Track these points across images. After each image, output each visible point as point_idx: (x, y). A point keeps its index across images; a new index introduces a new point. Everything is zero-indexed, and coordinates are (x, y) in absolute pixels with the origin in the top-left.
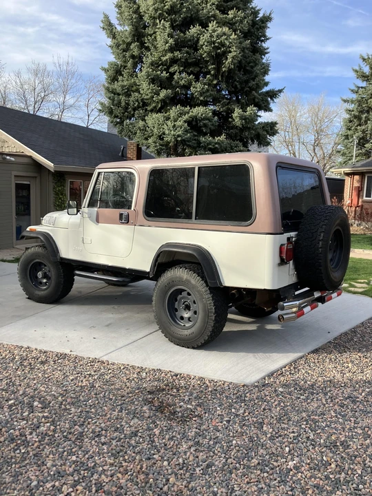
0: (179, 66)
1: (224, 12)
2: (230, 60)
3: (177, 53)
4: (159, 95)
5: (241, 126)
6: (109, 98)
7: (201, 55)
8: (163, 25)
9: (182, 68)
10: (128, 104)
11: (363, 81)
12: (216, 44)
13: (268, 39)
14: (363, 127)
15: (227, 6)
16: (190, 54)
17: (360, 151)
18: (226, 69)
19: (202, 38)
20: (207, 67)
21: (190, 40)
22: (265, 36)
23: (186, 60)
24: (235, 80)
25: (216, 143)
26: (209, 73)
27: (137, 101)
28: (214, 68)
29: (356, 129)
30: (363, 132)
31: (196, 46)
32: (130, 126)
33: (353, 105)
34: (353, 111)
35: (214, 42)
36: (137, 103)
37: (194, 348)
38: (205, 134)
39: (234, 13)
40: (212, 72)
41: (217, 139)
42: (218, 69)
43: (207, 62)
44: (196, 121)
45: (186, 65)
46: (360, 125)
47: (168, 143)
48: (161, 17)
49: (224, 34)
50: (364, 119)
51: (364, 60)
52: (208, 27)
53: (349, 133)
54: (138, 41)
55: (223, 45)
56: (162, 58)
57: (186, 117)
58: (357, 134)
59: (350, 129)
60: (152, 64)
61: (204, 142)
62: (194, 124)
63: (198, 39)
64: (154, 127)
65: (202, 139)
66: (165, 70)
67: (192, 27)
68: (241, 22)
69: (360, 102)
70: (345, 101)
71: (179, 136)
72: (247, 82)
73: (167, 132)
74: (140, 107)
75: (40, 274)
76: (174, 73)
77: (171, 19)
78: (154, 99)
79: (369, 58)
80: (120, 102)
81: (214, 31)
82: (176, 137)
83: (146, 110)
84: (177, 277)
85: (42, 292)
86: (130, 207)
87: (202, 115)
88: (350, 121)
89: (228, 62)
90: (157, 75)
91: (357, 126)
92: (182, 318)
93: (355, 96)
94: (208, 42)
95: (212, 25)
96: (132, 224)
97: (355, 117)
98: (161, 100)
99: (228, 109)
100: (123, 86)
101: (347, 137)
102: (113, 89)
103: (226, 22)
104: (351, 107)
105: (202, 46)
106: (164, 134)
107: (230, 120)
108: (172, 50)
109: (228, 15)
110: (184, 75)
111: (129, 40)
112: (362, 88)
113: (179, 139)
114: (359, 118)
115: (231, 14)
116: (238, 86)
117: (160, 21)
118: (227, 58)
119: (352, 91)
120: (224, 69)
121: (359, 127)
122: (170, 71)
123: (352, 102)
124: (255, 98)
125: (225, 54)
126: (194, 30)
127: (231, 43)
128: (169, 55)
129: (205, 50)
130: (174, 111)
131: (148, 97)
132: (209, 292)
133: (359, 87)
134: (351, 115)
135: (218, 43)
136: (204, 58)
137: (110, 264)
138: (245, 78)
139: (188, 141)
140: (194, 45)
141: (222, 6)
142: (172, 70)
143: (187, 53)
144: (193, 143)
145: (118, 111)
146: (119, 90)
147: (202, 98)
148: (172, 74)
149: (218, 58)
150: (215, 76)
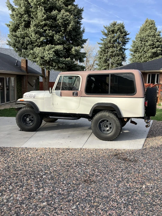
0: (48, 27)
1: (67, 6)
2: (70, 26)
3: (47, 22)
4: (40, 39)
5: (75, 54)
6: (14, 39)
7: (58, 23)
8: (41, 9)
9: (49, 28)
10: (24, 42)
11: (105, 36)
12: (65, 19)
13: (83, 19)
14: (106, 55)
15: (67, 3)
16: (53, 23)
17: (106, 64)
18: (69, 30)
19: (58, 16)
20: (60, 29)
21: (53, 16)
22: (82, 17)
23: (51, 25)
24: (72, 35)
25: (66, 61)
26: (61, 31)
27: (28, 41)
28: (64, 29)
29: (104, 55)
30: (107, 56)
31: (56, 19)
32: (26, 52)
33: (102, 45)
34: (102, 48)
35: (64, 18)
36: (28, 42)
37: (111, 141)
38: (62, 57)
39: (71, 7)
40: (63, 31)
41: (67, 59)
42: (65, 30)
43: (61, 26)
44: (58, 52)
45: (51, 27)
46: (105, 54)
47: (46, 60)
48: (40, 5)
49: (68, 15)
50: (106, 51)
51: (105, 28)
52: (61, 11)
53: (101, 56)
54: (27, 14)
55: (67, 20)
56: (40, 23)
57: (53, 50)
58: (104, 57)
59: (101, 55)
60: (35, 25)
61: (61, 60)
62: (57, 53)
63: (57, 16)
64: (39, 53)
65: (61, 59)
66: (41, 28)
67: (53, 11)
68: (74, 11)
69: (105, 44)
70: (99, 44)
71: (51, 58)
72: (76, 36)
73: (46, 56)
74: (30, 44)
75: (28, 119)
76: (46, 30)
77: (44, 6)
78: (38, 41)
79: (107, 27)
80: (19, 41)
81: (64, 14)
82: (50, 58)
83: (33, 45)
84: (103, 116)
85: (29, 127)
86: (78, 90)
87: (60, 49)
88: (101, 52)
89: (70, 27)
90: (39, 30)
91: (104, 54)
92: (104, 131)
93: (102, 42)
94: (61, 18)
95: (63, 11)
96: (79, 96)
97: (103, 50)
98: (40, 42)
99: (69, 47)
100: (21, 34)
101: (100, 58)
102: (15, 35)
103: (67, 10)
104: (101, 46)
105: (58, 19)
106: (44, 56)
107: (70, 51)
108: (45, 20)
109: (68, 7)
110: (51, 31)
111: (23, 13)
112: (105, 39)
113: (51, 59)
114: (104, 51)
115: (69, 7)
116: (73, 37)
117: (40, 7)
118: (69, 26)
119: (101, 40)
120: (68, 30)
121: (105, 55)
122: (44, 29)
123: (102, 44)
124: (79, 43)
125: (68, 24)
126: (54, 12)
127: (71, 19)
128: (44, 22)
129: (60, 21)
130: (47, 47)
131: (34, 40)
132: (118, 120)
133: (104, 38)
134: (101, 49)
135: (66, 19)
136: (59, 25)
137: (68, 113)
138: (75, 34)
139: (55, 60)
140: (55, 19)
141: (65, 3)
142: (45, 28)
143: (52, 22)
144: (57, 61)
145: (19, 45)
146: (19, 35)
147: (59, 42)
148: (45, 31)
149: (66, 25)
150: (64, 33)
